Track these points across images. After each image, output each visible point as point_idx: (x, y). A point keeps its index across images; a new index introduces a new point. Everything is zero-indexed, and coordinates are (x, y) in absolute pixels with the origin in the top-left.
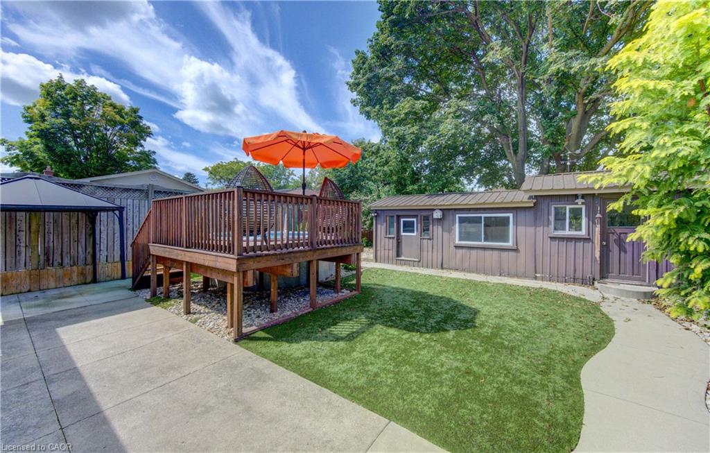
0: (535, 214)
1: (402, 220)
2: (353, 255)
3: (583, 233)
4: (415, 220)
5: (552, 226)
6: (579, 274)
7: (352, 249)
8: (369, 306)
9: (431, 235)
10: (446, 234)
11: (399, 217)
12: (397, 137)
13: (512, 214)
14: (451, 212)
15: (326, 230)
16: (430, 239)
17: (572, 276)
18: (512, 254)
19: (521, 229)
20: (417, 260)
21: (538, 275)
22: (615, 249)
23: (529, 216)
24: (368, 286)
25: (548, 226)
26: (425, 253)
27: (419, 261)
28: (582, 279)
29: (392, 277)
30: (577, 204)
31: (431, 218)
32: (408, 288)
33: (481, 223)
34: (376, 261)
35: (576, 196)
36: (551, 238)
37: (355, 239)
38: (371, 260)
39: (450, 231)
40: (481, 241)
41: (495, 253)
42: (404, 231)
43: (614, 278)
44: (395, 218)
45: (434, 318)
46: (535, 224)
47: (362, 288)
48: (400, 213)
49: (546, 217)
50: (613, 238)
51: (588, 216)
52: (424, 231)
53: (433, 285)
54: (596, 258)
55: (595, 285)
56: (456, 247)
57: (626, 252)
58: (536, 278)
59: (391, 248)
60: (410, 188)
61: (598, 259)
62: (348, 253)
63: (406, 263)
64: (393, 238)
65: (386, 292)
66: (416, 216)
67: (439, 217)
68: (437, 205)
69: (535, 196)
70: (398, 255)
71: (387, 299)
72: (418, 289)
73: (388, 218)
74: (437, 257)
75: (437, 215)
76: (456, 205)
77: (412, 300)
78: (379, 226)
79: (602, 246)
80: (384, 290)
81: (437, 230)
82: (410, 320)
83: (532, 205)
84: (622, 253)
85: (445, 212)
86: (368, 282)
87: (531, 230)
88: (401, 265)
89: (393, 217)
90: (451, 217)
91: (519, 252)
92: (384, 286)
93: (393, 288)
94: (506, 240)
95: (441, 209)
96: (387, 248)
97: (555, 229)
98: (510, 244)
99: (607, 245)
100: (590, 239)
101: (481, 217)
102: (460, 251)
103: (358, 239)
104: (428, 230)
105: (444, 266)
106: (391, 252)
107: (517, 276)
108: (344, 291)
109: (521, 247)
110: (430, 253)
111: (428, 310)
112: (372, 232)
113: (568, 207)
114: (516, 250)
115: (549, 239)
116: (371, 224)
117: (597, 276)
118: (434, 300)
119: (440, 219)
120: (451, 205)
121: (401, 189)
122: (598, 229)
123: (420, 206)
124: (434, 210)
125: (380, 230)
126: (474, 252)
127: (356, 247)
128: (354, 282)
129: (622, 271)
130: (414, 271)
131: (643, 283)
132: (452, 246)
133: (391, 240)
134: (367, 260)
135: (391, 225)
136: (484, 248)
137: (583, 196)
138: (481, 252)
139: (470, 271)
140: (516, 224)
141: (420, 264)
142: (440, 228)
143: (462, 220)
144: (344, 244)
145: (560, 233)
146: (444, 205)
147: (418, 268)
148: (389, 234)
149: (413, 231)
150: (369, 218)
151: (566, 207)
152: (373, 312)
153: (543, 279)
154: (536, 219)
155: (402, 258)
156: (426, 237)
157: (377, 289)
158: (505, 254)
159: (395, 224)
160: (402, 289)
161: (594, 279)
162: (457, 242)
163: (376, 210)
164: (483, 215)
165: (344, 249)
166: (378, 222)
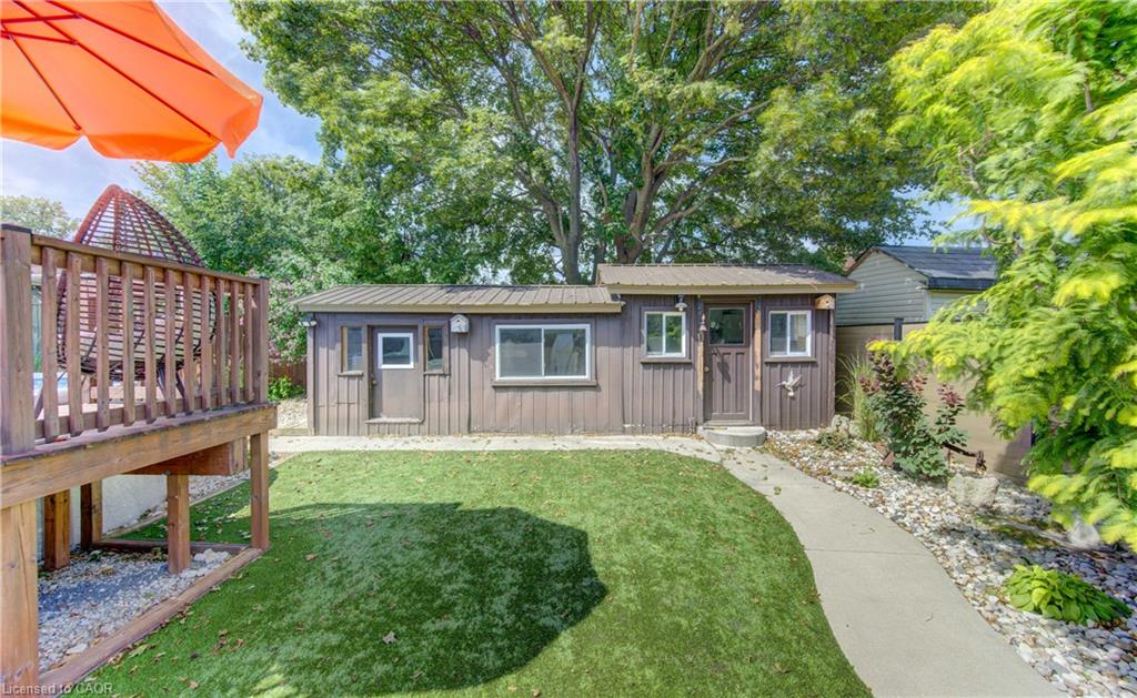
0: (622, 324)
1: (381, 336)
2: (238, 447)
3: (682, 355)
4: (410, 335)
5: (644, 346)
6: (679, 420)
7: (232, 425)
8: (298, 603)
9: (447, 366)
10: (476, 364)
11: (372, 330)
12: (371, 145)
13: (588, 325)
14: (485, 320)
15: (150, 370)
16: (444, 375)
17: (671, 423)
18: (590, 394)
19: (602, 350)
20: (416, 420)
21: (626, 426)
22: (718, 375)
23: (613, 327)
24: (295, 516)
25: (640, 346)
26: (434, 405)
27: (422, 423)
28: (683, 425)
29: (361, 474)
30: (677, 310)
31: (445, 333)
32: (408, 499)
33: (540, 341)
34: (317, 431)
35: (676, 298)
36: (643, 364)
37: (244, 392)
38: (303, 432)
39: (484, 357)
40: (540, 374)
41: (563, 394)
42: (386, 361)
43: (717, 418)
44: (364, 333)
45: (500, 593)
46: (622, 342)
47: (276, 527)
48: (375, 322)
49: (637, 331)
50: (717, 360)
51: (689, 329)
52: (431, 358)
53: (463, 478)
54: (698, 392)
55: (698, 432)
56: (494, 387)
57: (729, 381)
58: (624, 431)
59: (354, 399)
60: (395, 269)
61: (701, 393)
62: (216, 442)
63: (391, 429)
64: (360, 377)
65: (351, 526)
66: (413, 328)
67: (464, 330)
68: (458, 306)
69: (622, 295)
70: (372, 413)
71: (355, 549)
72: (434, 500)
73: (345, 331)
74: (459, 410)
75: (460, 325)
76: (493, 306)
77: (427, 538)
78: (323, 352)
79: (705, 373)
80: (343, 520)
81: (458, 356)
82: (439, 625)
83: (619, 310)
84: (726, 382)
85: (474, 320)
86: (294, 501)
87: (616, 351)
88: (381, 435)
89: (359, 329)
90: (485, 329)
91: (600, 391)
92: (344, 506)
93: (371, 508)
94: (580, 370)
95: (465, 315)
96: (344, 398)
97: (649, 349)
98: (586, 377)
99: (711, 371)
100: (690, 363)
101: (540, 330)
102: (504, 396)
103: (257, 391)
104: (439, 356)
105: (474, 427)
106: (354, 408)
107: (598, 431)
108: (208, 555)
109: (603, 382)
110: (444, 404)
111: (477, 564)
112: (305, 365)
113: (666, 314)
114: (595, 387)
115: (641, 366)
116: (302, 348)
117: (701, 419)
118: (477, 527)
119: (466, 333)
120: (486, 306)
121: (371, 269)
122: (700, 348)
123: (422, 306)
124: (452, 315)
125: (326, 361)
126: (528, 395)
127: (246, 417)
128: (246, 512)
129: (739, 408)
130: (412, 447)
131: (747, 422)
132: (488, 385)
133: (354, 382)
134: (292, 432)
135: (354, 349)
136: (546, 387)
137: (686, 298)
138: (539, 394)
139: (521, 432)
140: (595, 343)
141: (425, 428)
142: (464, 352)
143: (505, 336)
144: (198, 415)
145: (654, 356)
146: (473, 306)
147: (419, 438)
148: (350, 369)
149: (405, 359)
150: (296, 332)
151: (661, 316)
152: (315, 627)
153: (634, 432)
154: (622, 334)
155: (384, 419)
156: (435, 372)
157: (322, 522)
158: (579, 395)
159: (365, 346)
160: (396, 507)
161: (697, 424)
162: (498, 378)
163: (314, 313)
164: (544, 327)
165: (195, 432)
166: (320, 340)
